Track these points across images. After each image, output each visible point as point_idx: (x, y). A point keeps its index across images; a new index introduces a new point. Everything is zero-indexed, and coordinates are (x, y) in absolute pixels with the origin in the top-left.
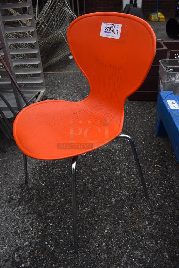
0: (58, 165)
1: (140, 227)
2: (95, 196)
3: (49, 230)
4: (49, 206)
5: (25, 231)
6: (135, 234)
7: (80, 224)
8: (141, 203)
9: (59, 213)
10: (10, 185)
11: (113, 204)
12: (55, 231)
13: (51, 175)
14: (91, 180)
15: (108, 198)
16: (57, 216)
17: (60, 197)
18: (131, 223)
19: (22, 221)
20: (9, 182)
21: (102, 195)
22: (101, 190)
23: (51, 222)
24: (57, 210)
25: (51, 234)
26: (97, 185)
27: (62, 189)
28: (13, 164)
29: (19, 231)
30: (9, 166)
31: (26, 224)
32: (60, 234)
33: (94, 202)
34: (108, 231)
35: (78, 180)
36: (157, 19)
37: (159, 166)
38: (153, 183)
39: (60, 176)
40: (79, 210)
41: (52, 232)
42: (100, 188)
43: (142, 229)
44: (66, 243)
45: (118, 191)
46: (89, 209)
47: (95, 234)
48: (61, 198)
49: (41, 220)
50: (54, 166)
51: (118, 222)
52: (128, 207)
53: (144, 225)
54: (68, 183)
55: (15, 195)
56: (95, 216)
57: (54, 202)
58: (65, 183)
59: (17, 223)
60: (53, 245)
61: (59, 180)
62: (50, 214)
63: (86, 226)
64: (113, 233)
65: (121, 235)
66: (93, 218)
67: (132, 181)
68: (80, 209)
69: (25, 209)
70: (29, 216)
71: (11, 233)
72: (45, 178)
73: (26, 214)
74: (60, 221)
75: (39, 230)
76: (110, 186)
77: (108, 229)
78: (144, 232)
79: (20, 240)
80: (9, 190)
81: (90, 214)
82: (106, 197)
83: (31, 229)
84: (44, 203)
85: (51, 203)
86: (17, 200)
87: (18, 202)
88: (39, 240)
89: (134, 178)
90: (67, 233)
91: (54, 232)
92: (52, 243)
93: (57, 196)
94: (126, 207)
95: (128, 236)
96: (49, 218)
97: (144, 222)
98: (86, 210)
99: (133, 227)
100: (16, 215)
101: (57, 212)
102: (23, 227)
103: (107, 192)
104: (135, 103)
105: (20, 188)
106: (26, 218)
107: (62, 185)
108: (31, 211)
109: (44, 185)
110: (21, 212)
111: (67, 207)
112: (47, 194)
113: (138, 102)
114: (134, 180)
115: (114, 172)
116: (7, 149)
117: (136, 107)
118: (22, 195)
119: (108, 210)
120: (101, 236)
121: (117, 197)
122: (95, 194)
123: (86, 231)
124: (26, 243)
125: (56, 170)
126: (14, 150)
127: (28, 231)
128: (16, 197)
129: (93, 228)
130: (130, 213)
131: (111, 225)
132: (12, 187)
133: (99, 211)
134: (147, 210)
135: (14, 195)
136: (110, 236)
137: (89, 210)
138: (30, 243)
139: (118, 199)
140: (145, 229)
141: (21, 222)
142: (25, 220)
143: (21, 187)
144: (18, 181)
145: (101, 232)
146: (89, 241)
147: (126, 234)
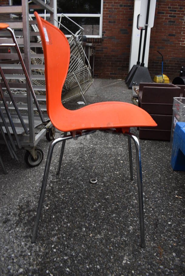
0: (65, 190)
1: (167, 259)
2: (109, 222)
3: (52, 256)
4: (53, 230)
5: (21, 255)
6: (161, 267)
7: (91, 252)
8: (165, 233)
9: (65, 239)
10: (8, 206)
11: (131, 232)
12: (60, 258)
13: (57, 199)
14: (103, 207)
15: (124, 226)
16: (63, 242)
17: (67, 221)
18: (155, 254)
19: (18, 245)
20: (7, 203)
21: (117, 222)
22: (115, 217)
23: (54, 248)
24: (62, 235)
25: (54, 261)
26: (110, 212)
27: (69, 214)
28: (13, 186)
29: (13, 255)
30: (8, 187)
31: (23, 247)
32: (65, 262)
33: (107, 229)
34: (127, 262)
35: (88, 206)
36: (162, 80)
37: (180, 197)
38: (175, 213)
39: (67, 201)
40: (89, 236)
41: (55, 259)
42: (114, 215)
43: (169, 261)
44: (73, 273)
45: (135, 219)
46: (102, 235)
47: (111, 264)
48: (68, 223)
49: (42, 245)
50: (61, 191)
51: (139, 252)
52: (149, 236)
53: (171, 257)
54: (77, 208)
55: (13, 216)
56: (110, 244)
57: (59, 226)
58: (73, 208)
59: (12, 247)
60: (56, 274)
61: (66, 205)
62: (54, 239)
63: (99, 255)
64: (134, 264)
65: (143, 267)
66: (107, 247)
67: (151, 210)
68: (91, 235)
69: (23, 232)
70: (28, 239)
71: (3, 257)
72: (50, 202)
73: (24, 237)
74: (66, 248)
75: (39, 255)
76: (126, 214)
77: (126, 259)
78: (172, 264)
79: (13, 266)
80: (6, 211)
81: (104, 241)
82: (122, 225)
83: (29, 254)
84: (47, 226)
85: (55, 227)
86: (14, 221)
87: (16, 223)
88: (38, 267)
89: (153, 207)
90: (75, 261)
91: (58, 259)
92: (56, 272)
93: (63, 220)
94: (147, 236)
95: (153, 268)
96: (52, 243)
97: (171, 253)
98: (98, 237)
99: (158, 258)
100: (11, 237)
101: (63, 237)
102: (18, 251)
103: (122, 220)
104: (147, 142)
105: (19, 209)
106: (23, 242)
107: (69, 209)
108: (30, 234)
109: (47, 208)
110: (18, 235)
111: (75, 233)
112: (51, 218)
113: (150, 141)
114: (153, 209)
115: (130, 200)
116: (7, 172)
117: (149, 146)
118: (22, 216)
119: (125, 238)
120: (118, 267)
121: (135, 226)
122: (108, 221)
123: (99, 260)
124: (21, 270)
125: (63, 194)
126: (16, 173)
127: (24, 256)
128: (13, 218)
129: (108, 257)
130: (152, 243)
131: (129, 255)
132: (10, 207)
133: (114, 239)
134: (173, 240)
135: (11, 216)
136: (129, 268)
137: (102, 238)
138: (26, 270)
139: (137, 227)
140: (173, 261)
141: (16, 245)
142: (23, 243)
143: (21, 208)
144: (17, 202)
145: (118, 262)
146: (103, 272)
147: (150, 266)
